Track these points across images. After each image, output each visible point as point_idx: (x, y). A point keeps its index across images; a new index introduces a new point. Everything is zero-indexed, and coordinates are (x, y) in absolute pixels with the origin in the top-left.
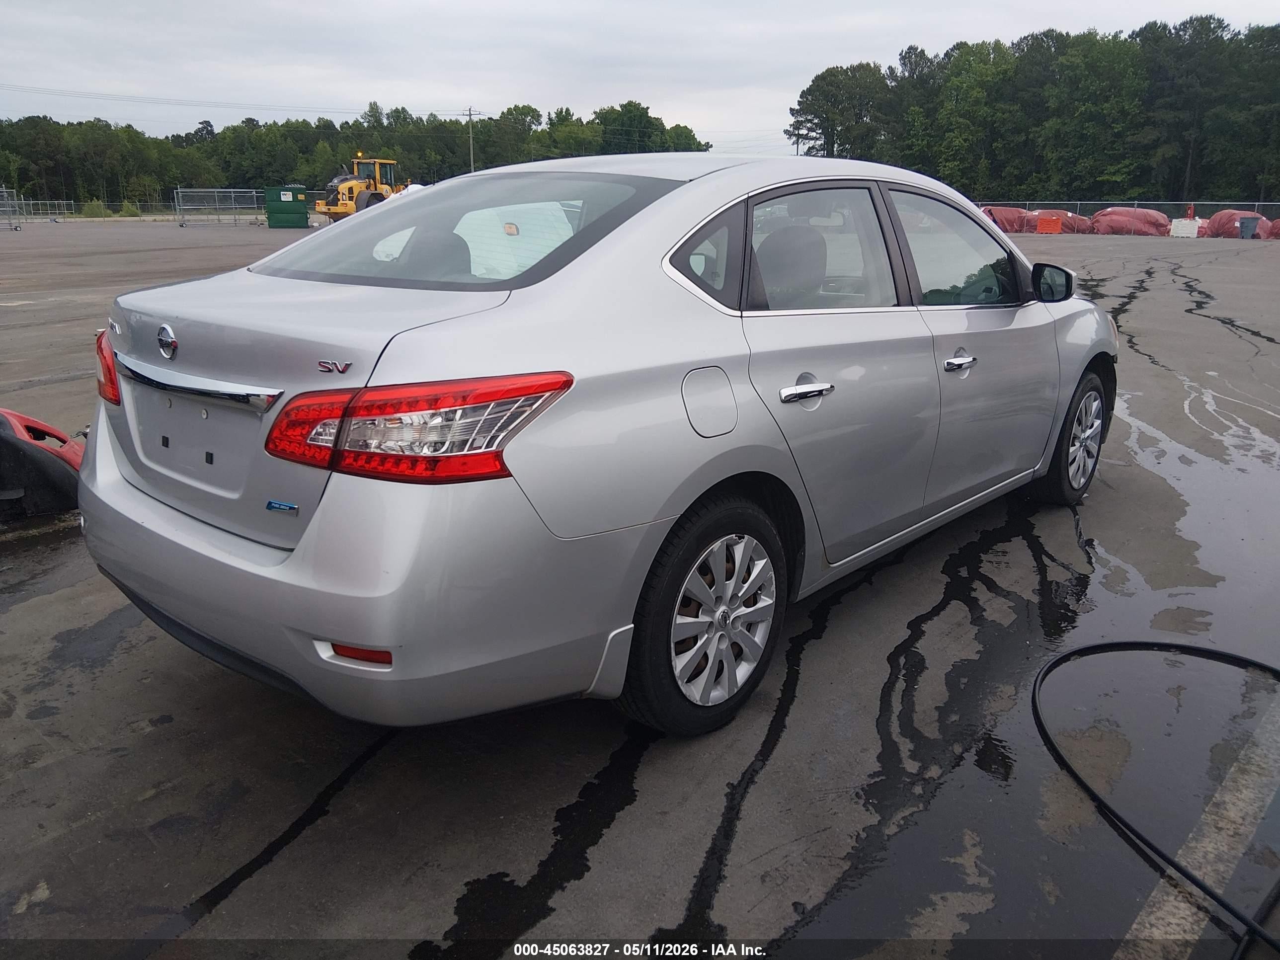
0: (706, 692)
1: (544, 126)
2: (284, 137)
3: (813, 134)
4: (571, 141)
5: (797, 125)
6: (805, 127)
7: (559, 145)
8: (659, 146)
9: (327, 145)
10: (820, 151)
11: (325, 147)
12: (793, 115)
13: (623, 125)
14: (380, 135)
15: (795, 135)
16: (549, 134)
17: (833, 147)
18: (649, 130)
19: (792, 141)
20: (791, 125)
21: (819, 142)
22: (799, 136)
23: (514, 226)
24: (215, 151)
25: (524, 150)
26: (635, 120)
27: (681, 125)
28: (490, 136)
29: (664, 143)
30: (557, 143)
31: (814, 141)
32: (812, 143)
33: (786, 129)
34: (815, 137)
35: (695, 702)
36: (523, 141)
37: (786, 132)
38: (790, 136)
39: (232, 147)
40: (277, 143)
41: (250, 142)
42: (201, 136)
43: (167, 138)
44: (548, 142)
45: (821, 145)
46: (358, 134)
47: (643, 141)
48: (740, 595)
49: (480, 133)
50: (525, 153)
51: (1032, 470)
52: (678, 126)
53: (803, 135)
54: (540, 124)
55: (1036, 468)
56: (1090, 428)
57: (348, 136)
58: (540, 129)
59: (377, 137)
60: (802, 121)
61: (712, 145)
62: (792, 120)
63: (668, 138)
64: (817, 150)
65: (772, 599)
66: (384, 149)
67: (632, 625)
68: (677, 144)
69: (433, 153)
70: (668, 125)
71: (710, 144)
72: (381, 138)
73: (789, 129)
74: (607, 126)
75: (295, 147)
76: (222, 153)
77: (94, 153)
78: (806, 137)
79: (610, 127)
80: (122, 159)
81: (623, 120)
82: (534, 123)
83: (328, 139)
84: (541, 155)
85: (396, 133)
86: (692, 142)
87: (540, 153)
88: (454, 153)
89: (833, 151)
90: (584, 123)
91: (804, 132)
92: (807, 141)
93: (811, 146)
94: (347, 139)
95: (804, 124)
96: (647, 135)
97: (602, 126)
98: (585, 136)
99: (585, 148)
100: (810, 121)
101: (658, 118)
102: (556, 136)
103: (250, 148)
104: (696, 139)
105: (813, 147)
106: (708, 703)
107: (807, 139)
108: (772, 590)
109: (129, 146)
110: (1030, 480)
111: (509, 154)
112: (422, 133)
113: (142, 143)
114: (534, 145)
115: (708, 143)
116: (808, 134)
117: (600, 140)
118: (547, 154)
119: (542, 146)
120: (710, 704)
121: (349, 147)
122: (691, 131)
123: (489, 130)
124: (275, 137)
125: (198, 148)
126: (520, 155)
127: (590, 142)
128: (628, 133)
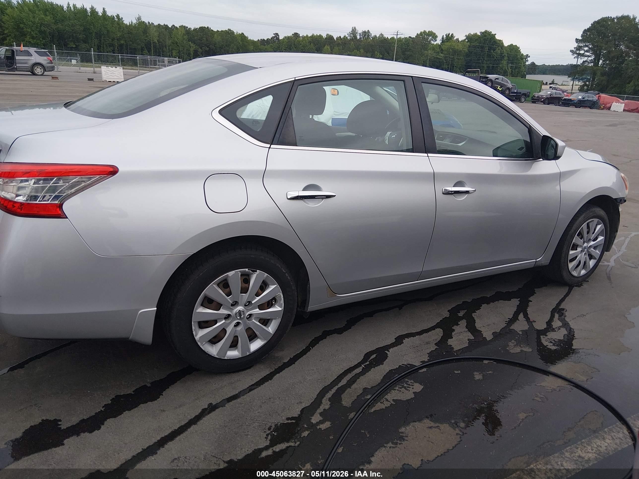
0: (223, 351)
1: (439, 41)
2: (310, 43)
3: (588, 54)
4: (451, 50)
5: (579, 48)
6: (583, 49)
7: (444, 52)
8: (499, 55)
9: (329, 48)
10: (590, 63)
11: (328, 49)
12: (577, 42)
13: (480, 43)
14: (354, 43)
15: (577, 54)
16: (439, 46)
17: (599, 61)
18: (495, 46)
19: (574, 56)
20: (575, 48)
21: (590, 58)
22: (579, 54)
23: (337, 90)
24: (279, 48)
25: (424, 54)
26: (487, 40)
27: (514, 45)
28: (408, 46)
29: (502, 54)
30: (443, 51)
31: (587, 58)
32: (585, 59)
33: (572, 49)
34: (588, 56)
35: (213, 355)
36: (426, 49)
37: (572, 51)
38: (574, 53)
39: (286, 46)
40: (306, 45)
41: (294, 45)
42: (274, 40)
43: (258, 40)
44: (438, 50)
45: (592, 60)
46: (345, 43)
47: (490, 52)
48: (253, 302)
49: (404, 44)
50: (425, 55)
51: (535, 260)
52: (512, 45)
53: (581, 54)
54: (436, 41)
55: (537, 260)
56: (594, 241)
57: (339, 44)
58: (435, 43)
59: (353, 44)
60: (581, 46)
61: (530, 56)
62: (576, 45)
63: (505, 51)
64: (588, 63)
65: (281, 308)
66: (356, 51)
67: (156, 309)
68: (510, 54)
69: (378, 54)
70: (506, 44)
71: (529, 55)
72: (355, 45)
73: (573, 50)
74: (471, 43)
75: (314, 48)
76: (282, 49)
77: (226, 45)
78: (583, 55)
79: (473, 44)
80: (237, 49)
81: (481, 40)
82: (433, 40)
83: (330, 45)
84: (433, 57)
85: (362, 43)
86: (518, 54)
87: (433, 56)
88: (388, 54)
89: (599, 63)
90: (460, 41)
91: (582, 52)
92: (583, 57)
93: (585, 60)
94: (338, 45)
95: (583, 48)
96: (493, 48)
97: (469, 43)
98: (458, 48)
99: (458, 54)
100: (587, 46)
101: (501, 40)
102: (443, 47)
103: (294, 48)
104: (521, 52)
105: (586, 61)
106: (224, 357)
107: (583, 56)
108: (281, 303)
109: (241, 43)
110: (533, 266)
111: (417, 56)
112: (375, 43)
113: (247, 42)
114: (430, 51)
115: (528, 55)
116: (584, 53)
117: (467, 51)
118: (436, 56)
119: (434, 52)
120: (226, 358)
121: (339, 49)
122: (519, 48)
123: (408, 43)
124: (306, 42)
125: (271, 46)
126: (422, 56)
127: (461, 51)
128: (482, 47)
